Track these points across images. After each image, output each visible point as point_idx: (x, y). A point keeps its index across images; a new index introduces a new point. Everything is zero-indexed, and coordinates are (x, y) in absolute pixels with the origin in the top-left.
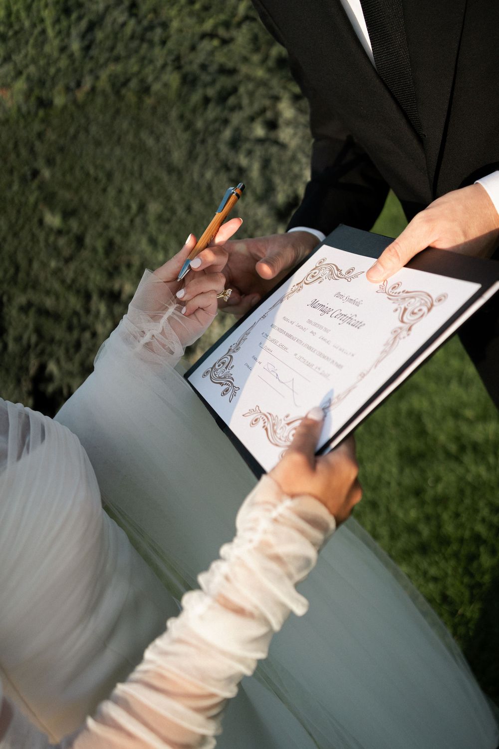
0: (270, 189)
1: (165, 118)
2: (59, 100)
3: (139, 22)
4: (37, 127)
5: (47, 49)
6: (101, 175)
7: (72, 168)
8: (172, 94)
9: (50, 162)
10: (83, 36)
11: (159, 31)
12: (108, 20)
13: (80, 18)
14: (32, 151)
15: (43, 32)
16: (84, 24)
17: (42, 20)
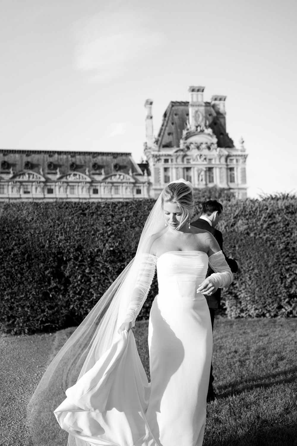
0: (291, 287)
1: (273, 254)
2: (252, 235)
3: (286, 229)
4: (242, 238)
5: (258, 223)
6: (249, 256)
7: (243, 251)
8: (279, 249)
9: (239, 246)
10: (269, 225)
11: (289, 234)
12: (278, 224)
13: (270, 221)
14: (237, 242)
15: (260, 218)
16: (271, 222)
17: (262, 215)
